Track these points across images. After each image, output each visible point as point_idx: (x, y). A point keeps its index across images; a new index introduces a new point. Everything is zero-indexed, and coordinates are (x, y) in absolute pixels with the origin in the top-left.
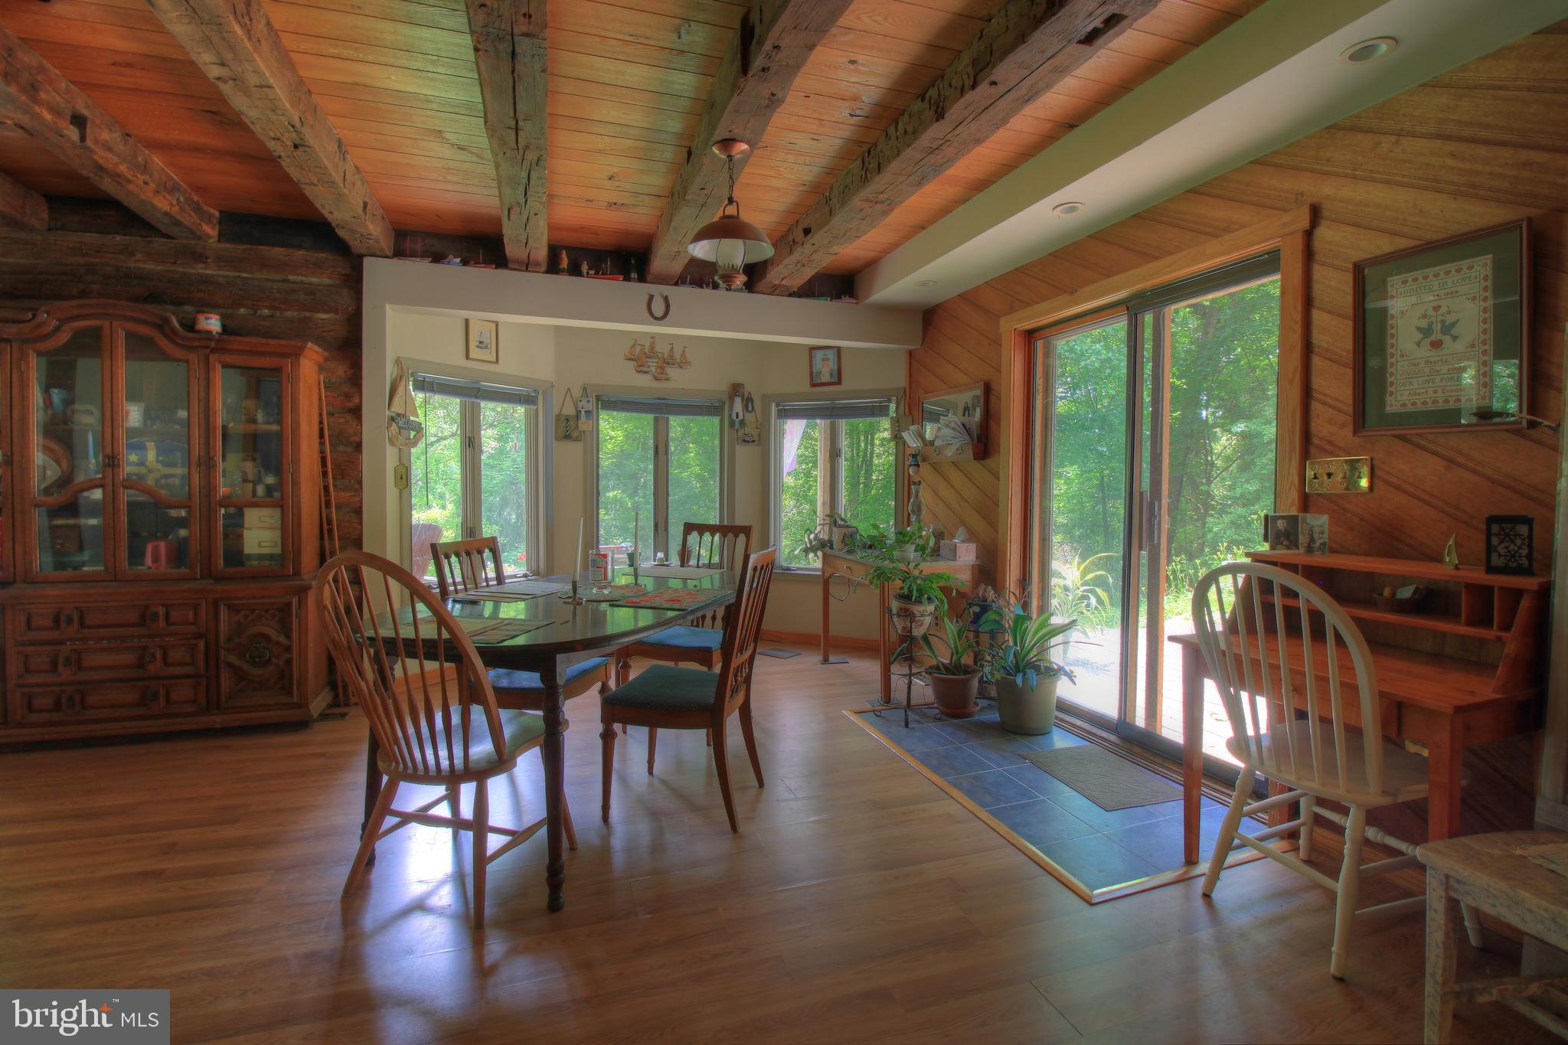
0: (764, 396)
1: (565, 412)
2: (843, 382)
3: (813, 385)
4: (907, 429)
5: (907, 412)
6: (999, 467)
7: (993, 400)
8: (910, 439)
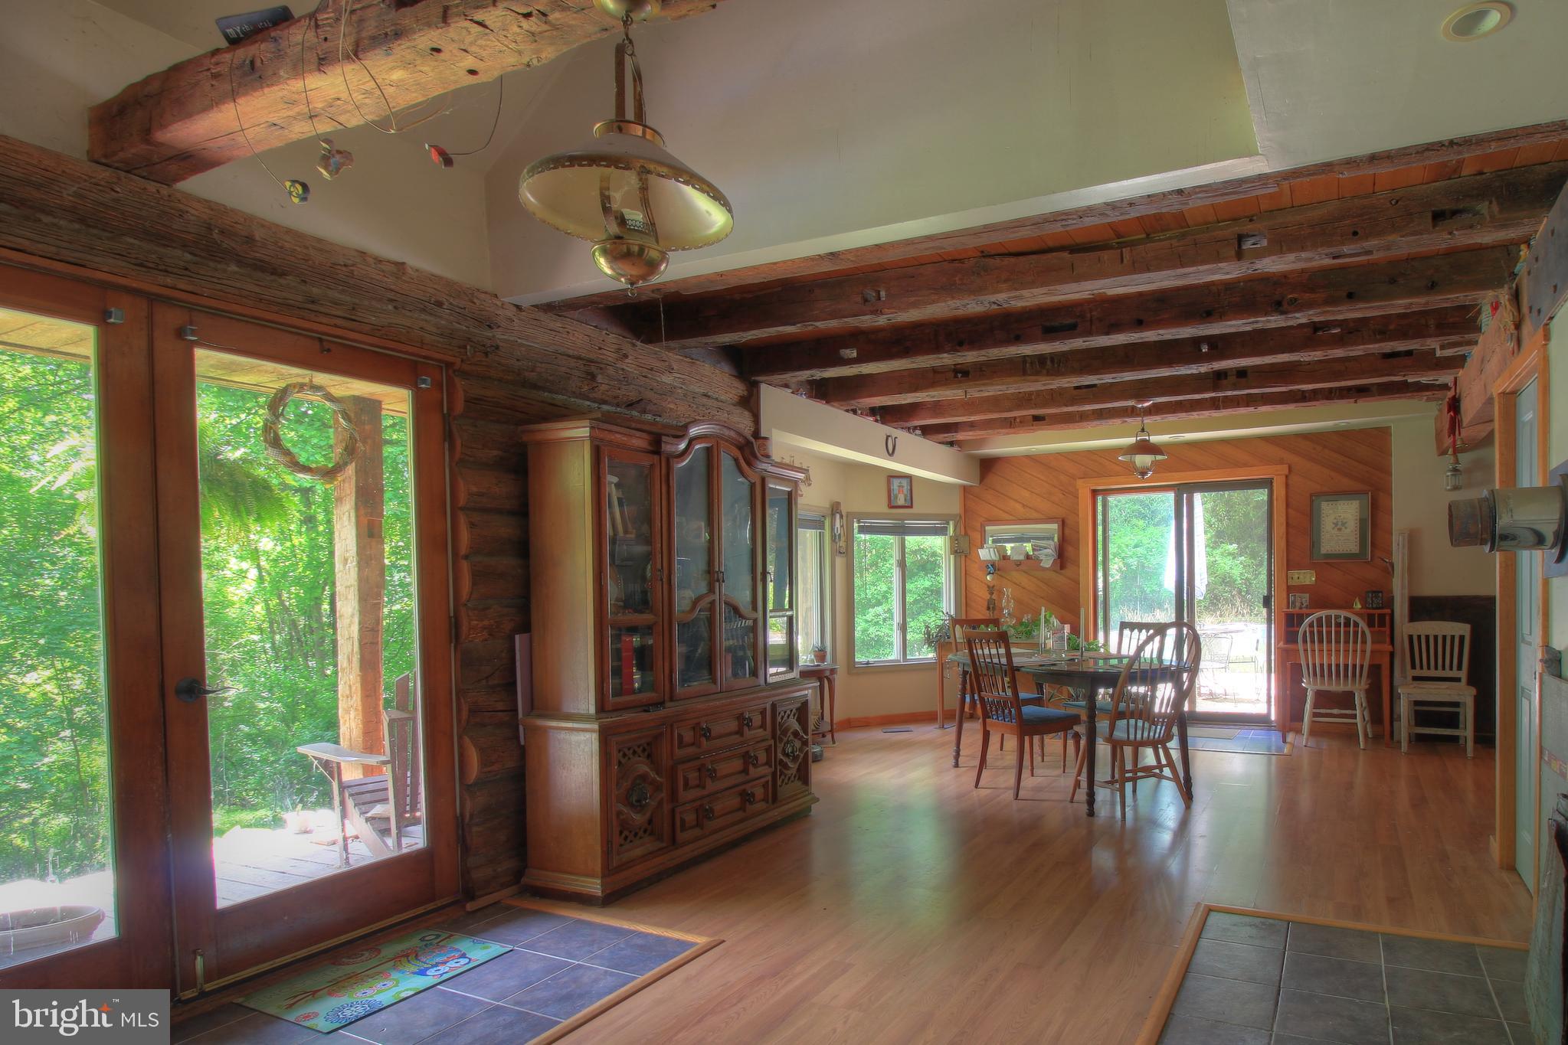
0: (848, 513)
2: (914, 506)
3: (891, 507)
4: (982, 547)
5: (963, 533)
6: (1079, 575)
7: (1067, 531)
8: (985, 554)
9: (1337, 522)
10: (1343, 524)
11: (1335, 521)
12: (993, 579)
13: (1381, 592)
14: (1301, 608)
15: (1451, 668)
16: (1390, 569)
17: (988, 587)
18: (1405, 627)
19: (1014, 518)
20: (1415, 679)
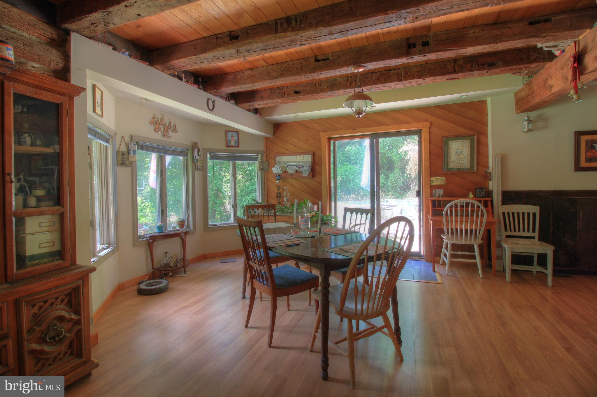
0: (203, 149)
1: (121, 150)
2: (240, 146)
3: (228, 146)
4: (274, 167)
5: (265, 160)
6: (322, 180)
7: (316, 159)
8: (276, 170)
9: (458, 151)
10: (461, 153)
11: (456, 151)
12: (279, 182)
13: (485, 188)
14: (439, 197)
15: (528, 231)
16: (489, 176)
17: (277, 186)
18: (500, 208)
19: (289, 152)
20: (507, 237)
